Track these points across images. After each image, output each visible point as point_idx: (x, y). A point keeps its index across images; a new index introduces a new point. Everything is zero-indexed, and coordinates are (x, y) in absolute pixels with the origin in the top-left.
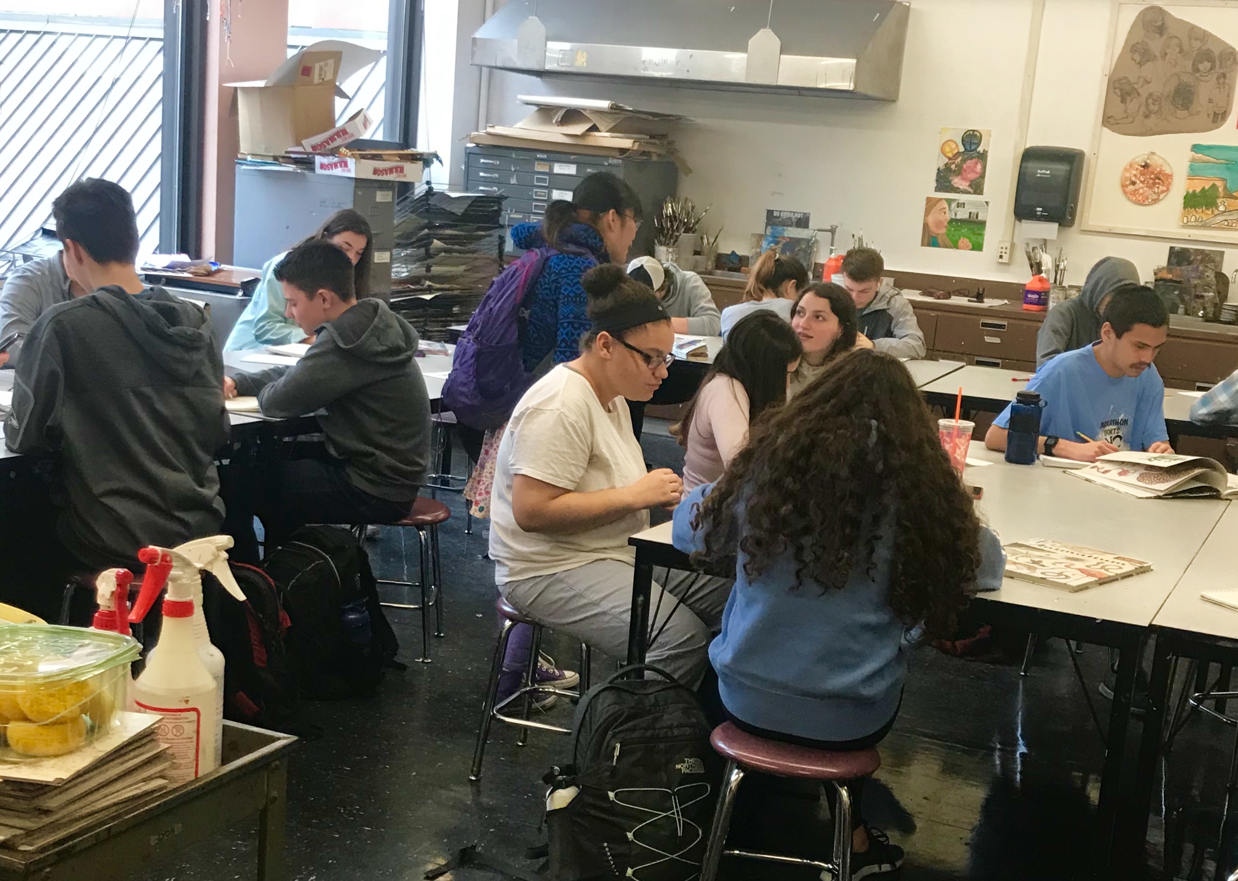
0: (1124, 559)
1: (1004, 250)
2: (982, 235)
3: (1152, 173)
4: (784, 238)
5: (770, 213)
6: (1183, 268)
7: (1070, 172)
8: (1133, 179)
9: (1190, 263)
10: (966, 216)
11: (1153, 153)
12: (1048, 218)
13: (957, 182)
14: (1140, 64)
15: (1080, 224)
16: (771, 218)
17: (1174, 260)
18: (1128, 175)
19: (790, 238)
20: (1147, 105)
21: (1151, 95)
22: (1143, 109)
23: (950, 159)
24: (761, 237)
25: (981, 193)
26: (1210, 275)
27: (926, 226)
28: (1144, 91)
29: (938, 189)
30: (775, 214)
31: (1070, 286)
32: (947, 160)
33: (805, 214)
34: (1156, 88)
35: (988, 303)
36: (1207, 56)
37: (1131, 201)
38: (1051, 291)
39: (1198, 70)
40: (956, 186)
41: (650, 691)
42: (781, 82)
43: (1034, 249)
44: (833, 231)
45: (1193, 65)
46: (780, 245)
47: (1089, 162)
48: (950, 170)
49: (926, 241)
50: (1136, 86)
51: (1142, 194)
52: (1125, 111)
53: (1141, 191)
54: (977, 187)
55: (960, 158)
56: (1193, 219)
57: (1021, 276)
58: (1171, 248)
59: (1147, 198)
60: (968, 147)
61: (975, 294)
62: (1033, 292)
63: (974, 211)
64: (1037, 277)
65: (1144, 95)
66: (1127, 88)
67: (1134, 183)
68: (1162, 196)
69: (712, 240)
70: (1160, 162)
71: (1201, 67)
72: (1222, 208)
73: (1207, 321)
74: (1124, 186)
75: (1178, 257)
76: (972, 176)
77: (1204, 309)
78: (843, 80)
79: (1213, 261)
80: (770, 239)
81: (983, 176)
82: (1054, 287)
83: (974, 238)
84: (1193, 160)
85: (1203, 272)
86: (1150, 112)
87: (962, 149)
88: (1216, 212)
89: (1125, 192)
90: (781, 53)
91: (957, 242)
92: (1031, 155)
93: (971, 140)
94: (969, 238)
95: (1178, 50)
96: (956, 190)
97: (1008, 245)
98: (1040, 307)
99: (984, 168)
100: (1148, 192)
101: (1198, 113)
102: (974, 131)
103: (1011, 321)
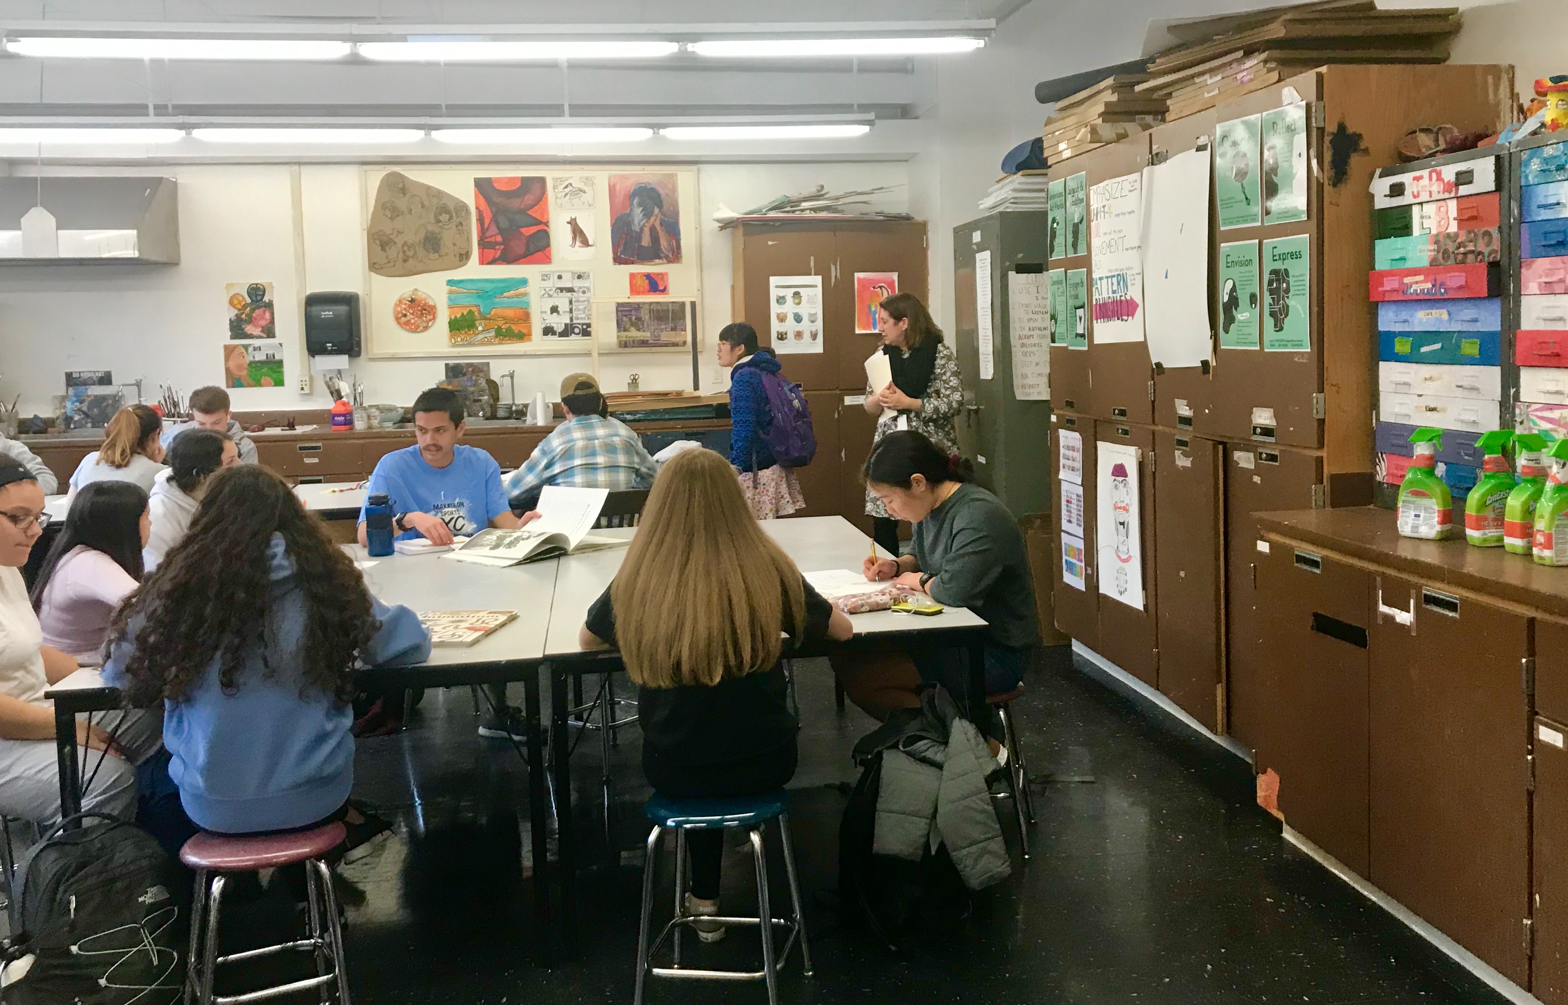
0: (495, 613)
1: (304, 383)
2: (281, 373)
3: (419, 306)
4: (88, 396)
5: (69, 376)
6: (460, 379)
7: (350, 310)
8: (404, 312)
9: (464, 375)
10: (264, 358)
11: (416, 290)
12: (338, 351)
13: (249, 329)
14: (392, 219)
15: (367, 353)
16: (71, 380)
17: (451, 374)
18: (399, 309)
19: (96, 396)
20: (404, 252)
21: (405, 243)
22: (401, 255)
23: (239, 310)
24: (64, 398)
25: (274, 336)
26: (483, 383)
27: (228, 370)
28: (400, 241)
29: (233, 337)
30: (74, 376)
31: (369, 406)
32: (236, 312)
33: (105, 372)
34: (410, 237)
35: (300, 430)
36: (444, 210)
37: (406, 329)
38: (354, 412)
39: (439, 221)
40: (249, 332)
41: (94, 836)
42: (63, 255)
43: (331, 379)
44: (138, 385)
45: (435, 217)
46: (86, 404)
47: (364, 303)
48: (242, 320)
49: (230, 383)
50: (391, 237)
51: (414, 324)
52: (387, 257)
53: (413, 321)
54: (270, 332)
55: (248, 309)
56: (459, 339)
57: (326, 403)
58: (447, 365)
59: (419, 327)
60: (254, 298)
61: (286, 423)
62: (339, 415)
63: (270, 352)
64: (339, 402)
65: (399, 245)
66: (385, 239)
67: (405, 315)
68: (430, 324)
69: (10, 407)
70: (424, 296)
71: (441, 218)
72: (480, 328)
73: (487, 419)
74: (397, 319)
75: (454, 371)
76: (263, 323)
77: (483, 410)
78: (126, 248)
79: (482, 371)
80: (75, 399)
81: (272, 321)
82: (356, 409)
83: (274, 376)
84: (450, 292)
85: (476, 381)
86: (408, 257)
87: (249, 301)
88: (477, 332)
89: (399, 323)
90: (57, 229)
91: (259, 380)
92: (313, 301)
93: (257, 293)
94: (270, 376)
95: (420, 206)
96: (251, 337)
97: (307, 378)
98: (348, 427)
99: (272, 314)
100: (419, 321)
101: (447, 254)
102: (257, 284)
103: (326, 442)
